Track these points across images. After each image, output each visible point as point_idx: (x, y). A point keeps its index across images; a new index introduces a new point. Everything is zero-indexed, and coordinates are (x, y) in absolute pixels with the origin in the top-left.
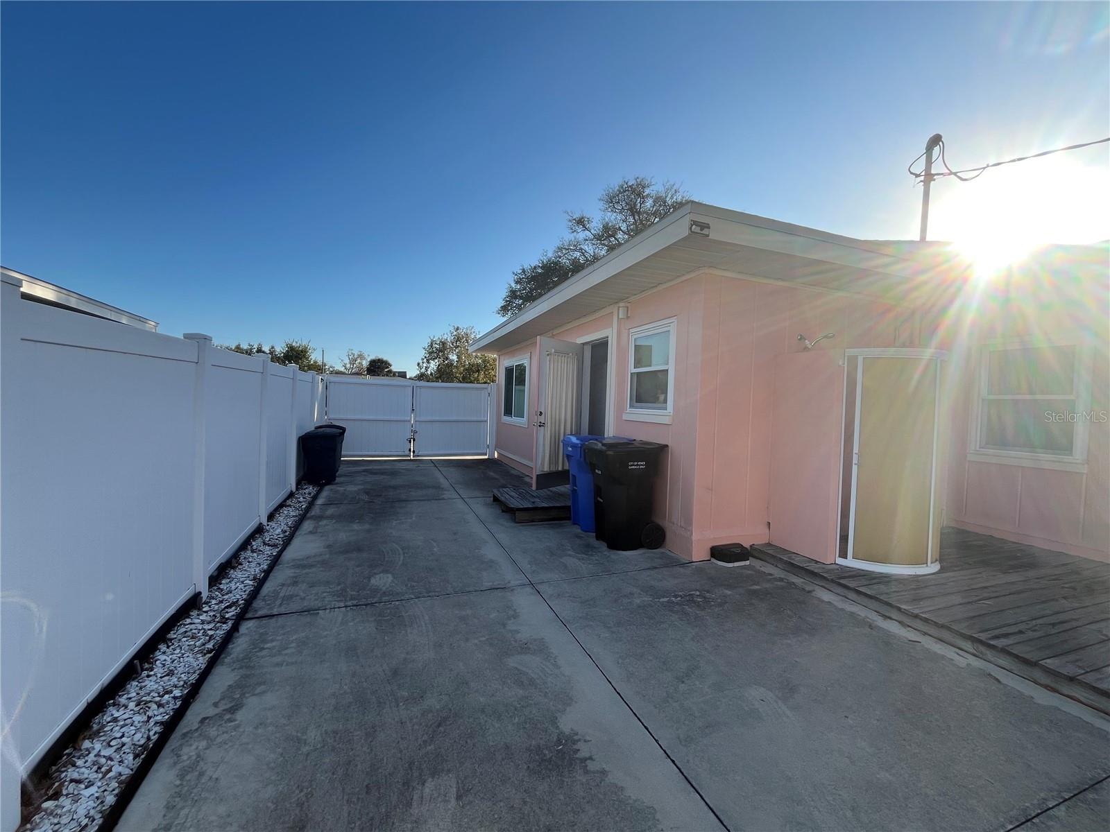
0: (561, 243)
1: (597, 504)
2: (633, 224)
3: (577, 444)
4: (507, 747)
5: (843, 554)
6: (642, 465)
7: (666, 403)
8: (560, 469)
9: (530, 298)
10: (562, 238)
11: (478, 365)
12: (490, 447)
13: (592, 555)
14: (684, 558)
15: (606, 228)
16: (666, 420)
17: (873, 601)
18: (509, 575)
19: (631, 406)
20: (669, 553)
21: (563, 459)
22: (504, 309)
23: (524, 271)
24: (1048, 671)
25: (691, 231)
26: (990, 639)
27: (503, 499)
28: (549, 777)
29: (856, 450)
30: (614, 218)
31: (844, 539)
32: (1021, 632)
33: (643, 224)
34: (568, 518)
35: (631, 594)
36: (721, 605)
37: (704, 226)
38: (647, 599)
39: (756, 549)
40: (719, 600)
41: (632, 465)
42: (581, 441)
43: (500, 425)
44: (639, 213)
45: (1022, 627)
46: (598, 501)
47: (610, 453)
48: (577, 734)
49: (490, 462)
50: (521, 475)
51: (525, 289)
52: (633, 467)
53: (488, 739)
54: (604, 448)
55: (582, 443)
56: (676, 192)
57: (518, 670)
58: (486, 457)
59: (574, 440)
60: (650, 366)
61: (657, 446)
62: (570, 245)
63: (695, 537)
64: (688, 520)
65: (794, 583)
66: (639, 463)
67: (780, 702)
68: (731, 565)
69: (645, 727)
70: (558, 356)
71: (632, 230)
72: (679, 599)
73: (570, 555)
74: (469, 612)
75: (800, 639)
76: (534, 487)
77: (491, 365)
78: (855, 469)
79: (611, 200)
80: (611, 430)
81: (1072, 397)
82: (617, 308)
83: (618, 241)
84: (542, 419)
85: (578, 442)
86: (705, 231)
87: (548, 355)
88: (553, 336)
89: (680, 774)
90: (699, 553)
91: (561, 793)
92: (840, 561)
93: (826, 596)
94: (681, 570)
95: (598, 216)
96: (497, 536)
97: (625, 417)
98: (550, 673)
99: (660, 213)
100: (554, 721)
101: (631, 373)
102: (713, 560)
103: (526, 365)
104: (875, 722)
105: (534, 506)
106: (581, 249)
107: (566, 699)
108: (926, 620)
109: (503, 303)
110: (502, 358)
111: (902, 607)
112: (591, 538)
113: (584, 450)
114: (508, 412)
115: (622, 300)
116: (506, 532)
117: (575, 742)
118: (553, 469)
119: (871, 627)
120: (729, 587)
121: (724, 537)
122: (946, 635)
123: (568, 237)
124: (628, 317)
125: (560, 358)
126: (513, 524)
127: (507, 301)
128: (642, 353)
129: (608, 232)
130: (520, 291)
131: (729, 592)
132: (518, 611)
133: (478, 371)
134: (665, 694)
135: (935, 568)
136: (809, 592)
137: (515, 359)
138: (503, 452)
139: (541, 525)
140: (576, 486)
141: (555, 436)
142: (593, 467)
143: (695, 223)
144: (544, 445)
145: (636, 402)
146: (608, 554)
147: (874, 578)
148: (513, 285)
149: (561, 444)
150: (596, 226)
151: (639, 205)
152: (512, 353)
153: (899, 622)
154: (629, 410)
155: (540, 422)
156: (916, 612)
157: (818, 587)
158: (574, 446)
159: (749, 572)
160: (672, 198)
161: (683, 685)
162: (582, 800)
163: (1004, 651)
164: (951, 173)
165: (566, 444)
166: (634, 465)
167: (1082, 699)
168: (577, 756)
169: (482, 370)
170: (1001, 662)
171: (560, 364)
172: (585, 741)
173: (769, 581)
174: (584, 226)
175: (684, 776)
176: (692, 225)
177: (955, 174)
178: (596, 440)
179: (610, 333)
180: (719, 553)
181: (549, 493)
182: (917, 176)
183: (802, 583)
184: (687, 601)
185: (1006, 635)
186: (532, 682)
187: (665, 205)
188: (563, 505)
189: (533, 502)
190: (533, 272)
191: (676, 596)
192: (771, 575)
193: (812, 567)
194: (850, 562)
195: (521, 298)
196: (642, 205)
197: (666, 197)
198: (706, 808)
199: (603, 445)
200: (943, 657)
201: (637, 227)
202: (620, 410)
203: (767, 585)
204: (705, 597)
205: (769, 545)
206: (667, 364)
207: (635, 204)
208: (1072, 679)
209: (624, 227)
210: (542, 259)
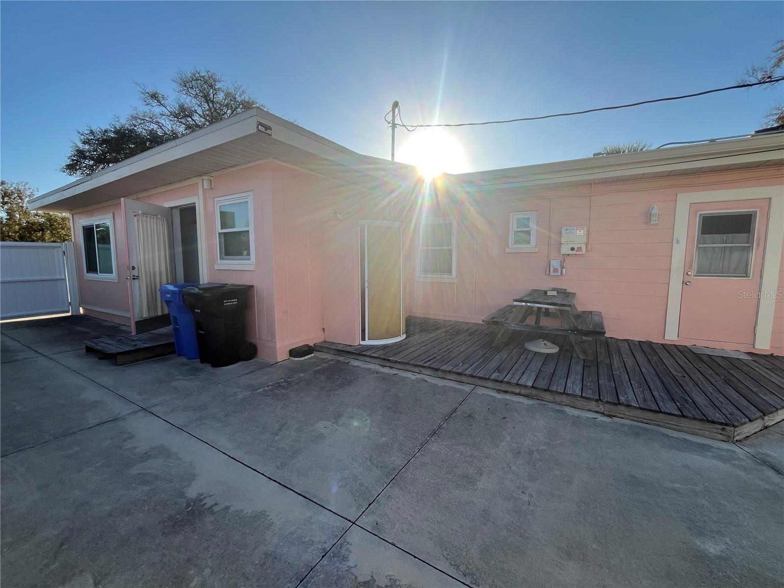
0: (134, 112)
1: (199, 337)
2: (208, 110)
3: (175, 291)
4: (141, 529)
5: (363, 339)
6: (234, 301)
7: (249, 255)
8: (160, 314)
9: (102, 160)
10: (136, 108)
11: (40, 224)
12: (73, 303)
13: (199, 375)
14: (272, 361)
15: (182, 108)
16: (251, 268)
17: (378, 359)
18: (118, 407)
19: (221, 258)
20: (260, 360)
21: (162, 304)
22: (71, 168)
23: (92, 132)
24: (444, 371)
25: (258, 130)
26: (424, 364)
27: (99, 348)
28: (183, 530)
29: (366, 279)
30: (190, 102)
31: (363, 331)
32: (434, 358)
33: (217, 112)
34: (173, 352)
35: (235, 393)
36: (297, 384)
37: (267, 128)
38: (248, 393)
39: (317, 346)
40: (297, 381)
41: (226, 303)
42: (179, 288)
43: (81, 282)
44: (213, 102)
45: (435, 355)
46: (200, 333)
47: (207, 295)
48: (202, 495)
49: (75, 319)
50: (116, 326)
51: (96, 151)
52: (228, 304)
53: (120, 531)
54: (201, 292)
55: (180, 289)
56: (243, 92)
57: (142, 474)
58: (69, 314)
59: (171, 288)
60: (234, 227)
61: (245, 287)
62: (144, 116)
63: (278, 345)
64: (273, 335)
65: (339, 361)
66: (232, 300)
67: (335, 425)
68: (303, 359)
69: (254, 470)
70: (147, 217)
71: (208, 115)
72: (270, 387)
73: (178, 379)
74: (77, 449)
75: (344, 389)
76: (134, 333)
77: (59, 224)
78: (366, 289)
79: (186, 84)
80: (205, 278)
81: (450, 248)
82: (201, 180)
83: (195, 122)
84: (135, 273)
85: (176, 289)
86: (268, 131)
87: (135, 216)
88: (138, 199)
89: (280, 485)
90: (282, 355)
91: (195, 535)
92: (362, 343)
93: (356, 363)
94: (270, 369)
95: (174, 97)
96: (97, 380)
97: (217, 267)
98: (173, 465)
99: (232, 107)
100: (181, 495)
101: (219, 233)
102: (292, 358)
103: (108, 224)
104: (380, 417)
105: (136, 348)
106: (158, 122)
107: (190, 477)
108: (400, 363)
109: (69, 162)
110: (76, 217)
111: (390, 359)
112: (197, 363)
113: (183, 297)
114: (92, 268)
115: (206, 173)
116: (107, 375)
117: (201, 500)
118: (153, 314)
119: (377, 373)
120: (303, 372)
121: (298, 342)
122: (408, 367)
123: (142, 109)
124: (212, 188)
125: (148, 219)
126: (116, 367)
127: (73, 160)
128: (226, 218)
129: (183, 113)
130: (90, 152)
131: (302, 375)
132: (132, 433)
133: (42, 230)
134: (266, 446)
135: (404, 337)
136: (348, 363)
137: (94, 218)
138: (89, 307)
139: (146, 362)
140: (178, 325)
141: (151, 285)
142: (191, 308)
143: (260, 124)
144: (140, 295)
145: (225, 255)
146: (213, 371)
147: (378, 348)
148: (81, 145)
149: (158, 293)
150: (173, 106)
151: (212, 95)
152: (89, 213)
153: (389, 367)
154: (219, 261)
155: (134, 276)
156: (396, 359)
157: (352, 359)
158: (173, 293)
159: (314, 360)
160: (240, 96)
161: (277, 437)
162: (212, 531)
163: (429, 367)
164: (403, 125)
165: (164, 292)
166: (228, 302)
167: (453, 379)
168: (205, 507)
169: (48, 229)
170: (428, 373)
171: (149, 224)
172: (210, 496)
173: (325, 362)
174: (158, 101)
175: (283, 485)
176: (258, 125)
177: (405, 126)
178: (193, 286)
179: (198, 200)
180: (294, 353)
181: (151, 335)
182: (389, 123)
183: (344, 359)
184: (276, 387)
185: (429, 361)
186: (157, 478)
187: (235, 101)
188: (164, 342)
189: (135, 345)
190: (104, 135)
191: (268, 386)
192: (327, 359)
193: (349, 349)
194: (367, 342)
195: (92, 158)
196: (215, 96)
197: (235, 94)
198: (297, 495)
199: (200, 289)
200: (407, 378)
201: (212, 113)
202: (211, 262)
203: (325, 365)
204: (287, 382)
205: (325, 341)
206: (248, 226)
207: (208, 94)
208: (450, 372)
209: (200, 111)
210: (114, 123)
